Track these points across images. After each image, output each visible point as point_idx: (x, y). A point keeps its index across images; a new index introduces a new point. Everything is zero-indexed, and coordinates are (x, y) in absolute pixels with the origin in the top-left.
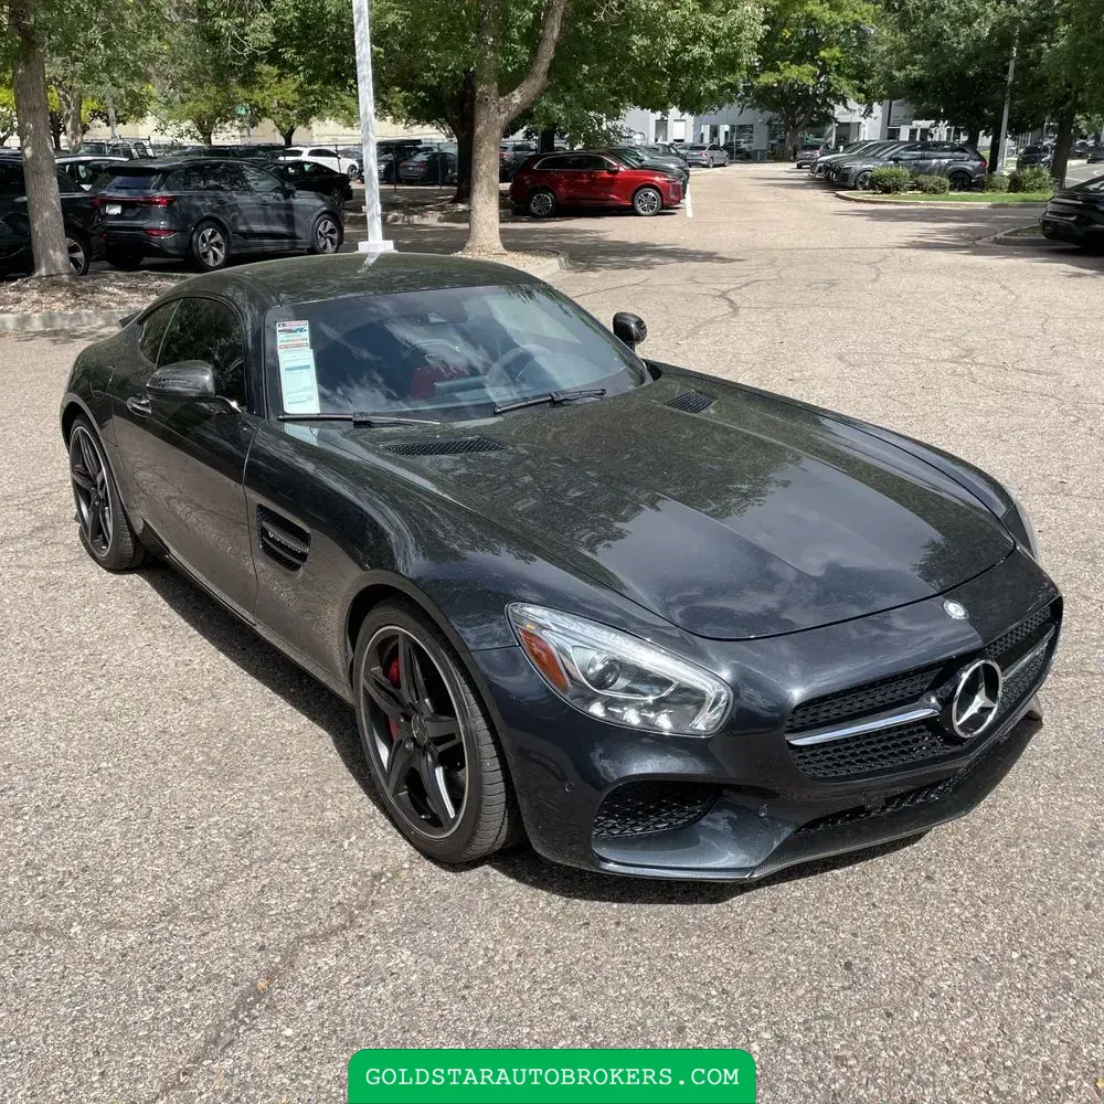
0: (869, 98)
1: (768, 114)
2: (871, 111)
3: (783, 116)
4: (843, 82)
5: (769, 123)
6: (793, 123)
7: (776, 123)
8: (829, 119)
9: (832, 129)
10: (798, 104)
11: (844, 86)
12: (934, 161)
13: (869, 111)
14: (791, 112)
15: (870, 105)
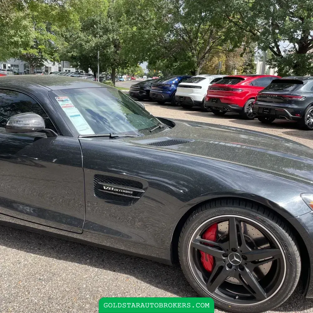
0: (54, 60)
1: (24, 62)
2: (55, 64)
3: (28, 63)
4: (46, 55)
5: (25, 65)
6: (32, 65)
7: (27, 65)
8: (43, 65)
9: (43, 68)
10: (33, 60)
11: (47, 56)
12: (83, 78)
13: (54, 64)
14: (31, 62)
15: (54, 63)
